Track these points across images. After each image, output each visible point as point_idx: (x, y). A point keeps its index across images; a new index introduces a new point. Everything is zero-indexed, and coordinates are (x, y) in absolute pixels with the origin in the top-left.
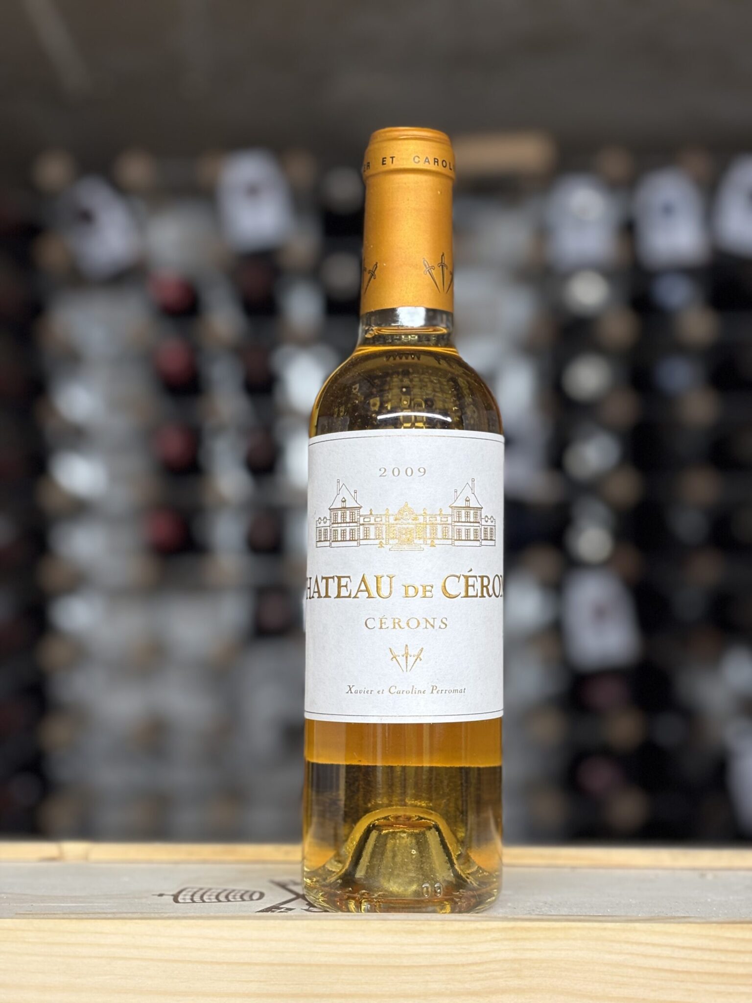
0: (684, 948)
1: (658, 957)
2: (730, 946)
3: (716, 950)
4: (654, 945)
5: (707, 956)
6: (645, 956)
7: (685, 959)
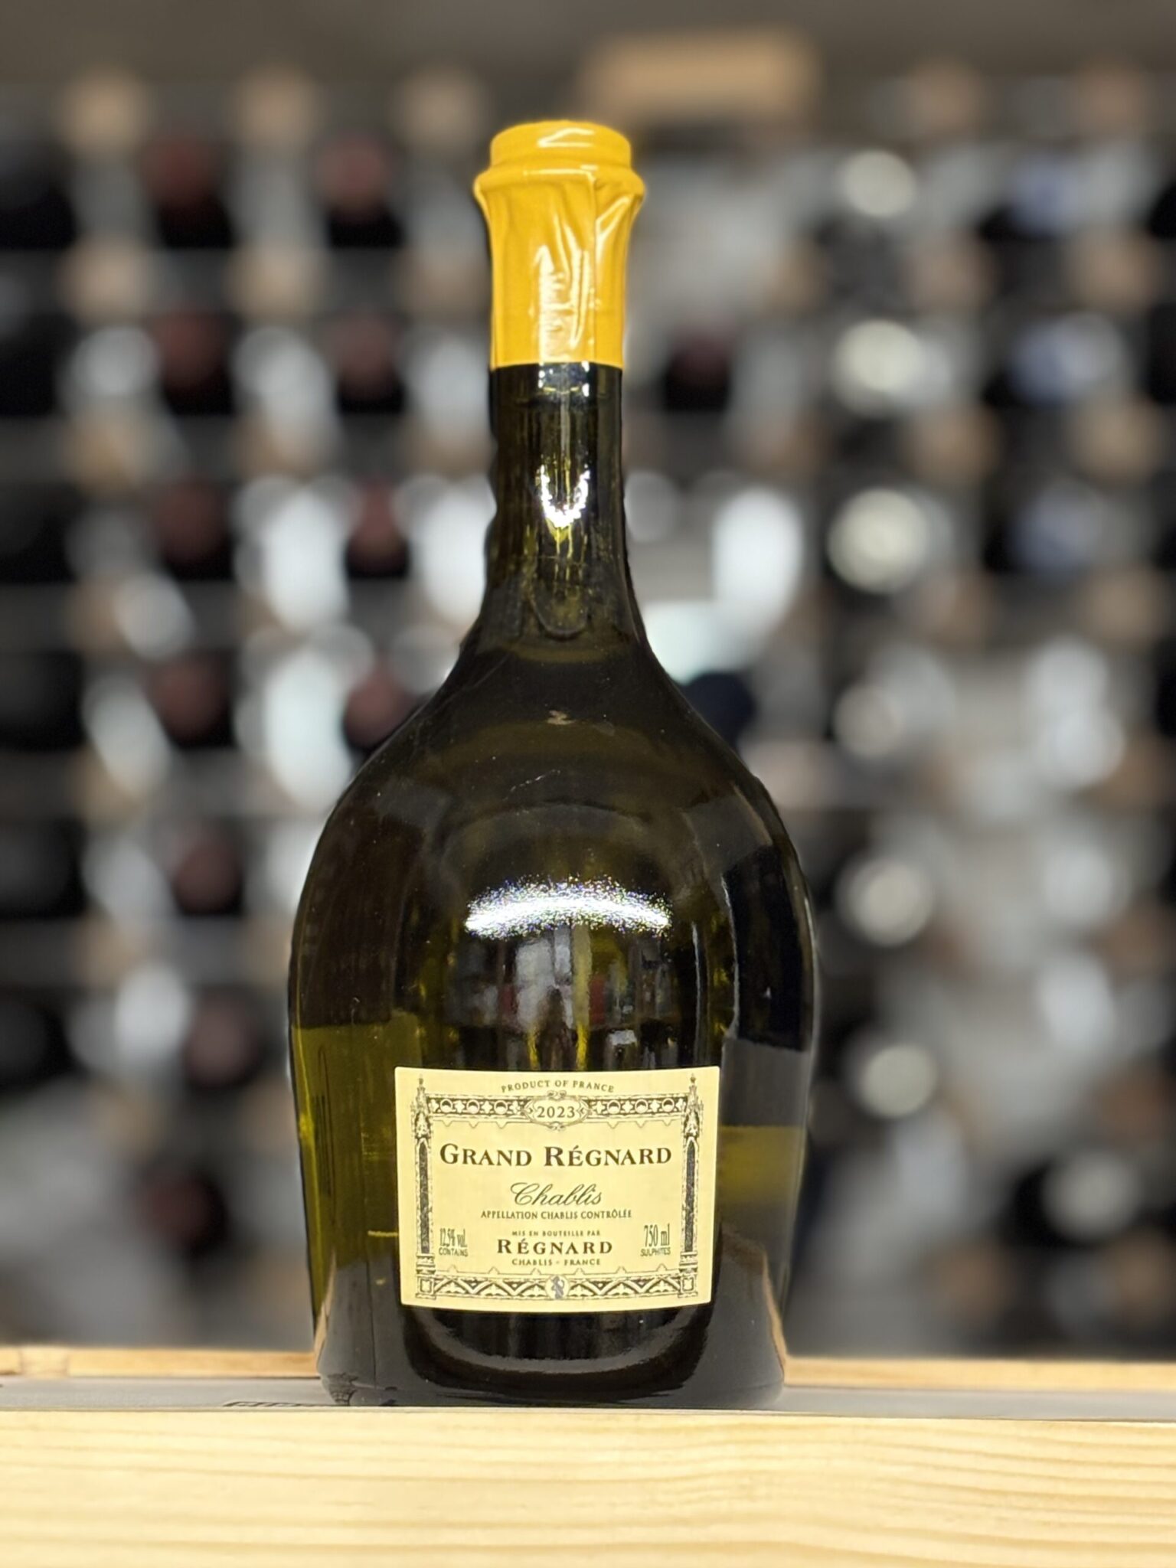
0: (994, 1456)
1: (959, 1469)
2: (1065, 1453)
3: (1042, 1460)
4: (950, 1451)
5: (1029, 1468)
6: (937, 1467)
7: (994, 1472)
